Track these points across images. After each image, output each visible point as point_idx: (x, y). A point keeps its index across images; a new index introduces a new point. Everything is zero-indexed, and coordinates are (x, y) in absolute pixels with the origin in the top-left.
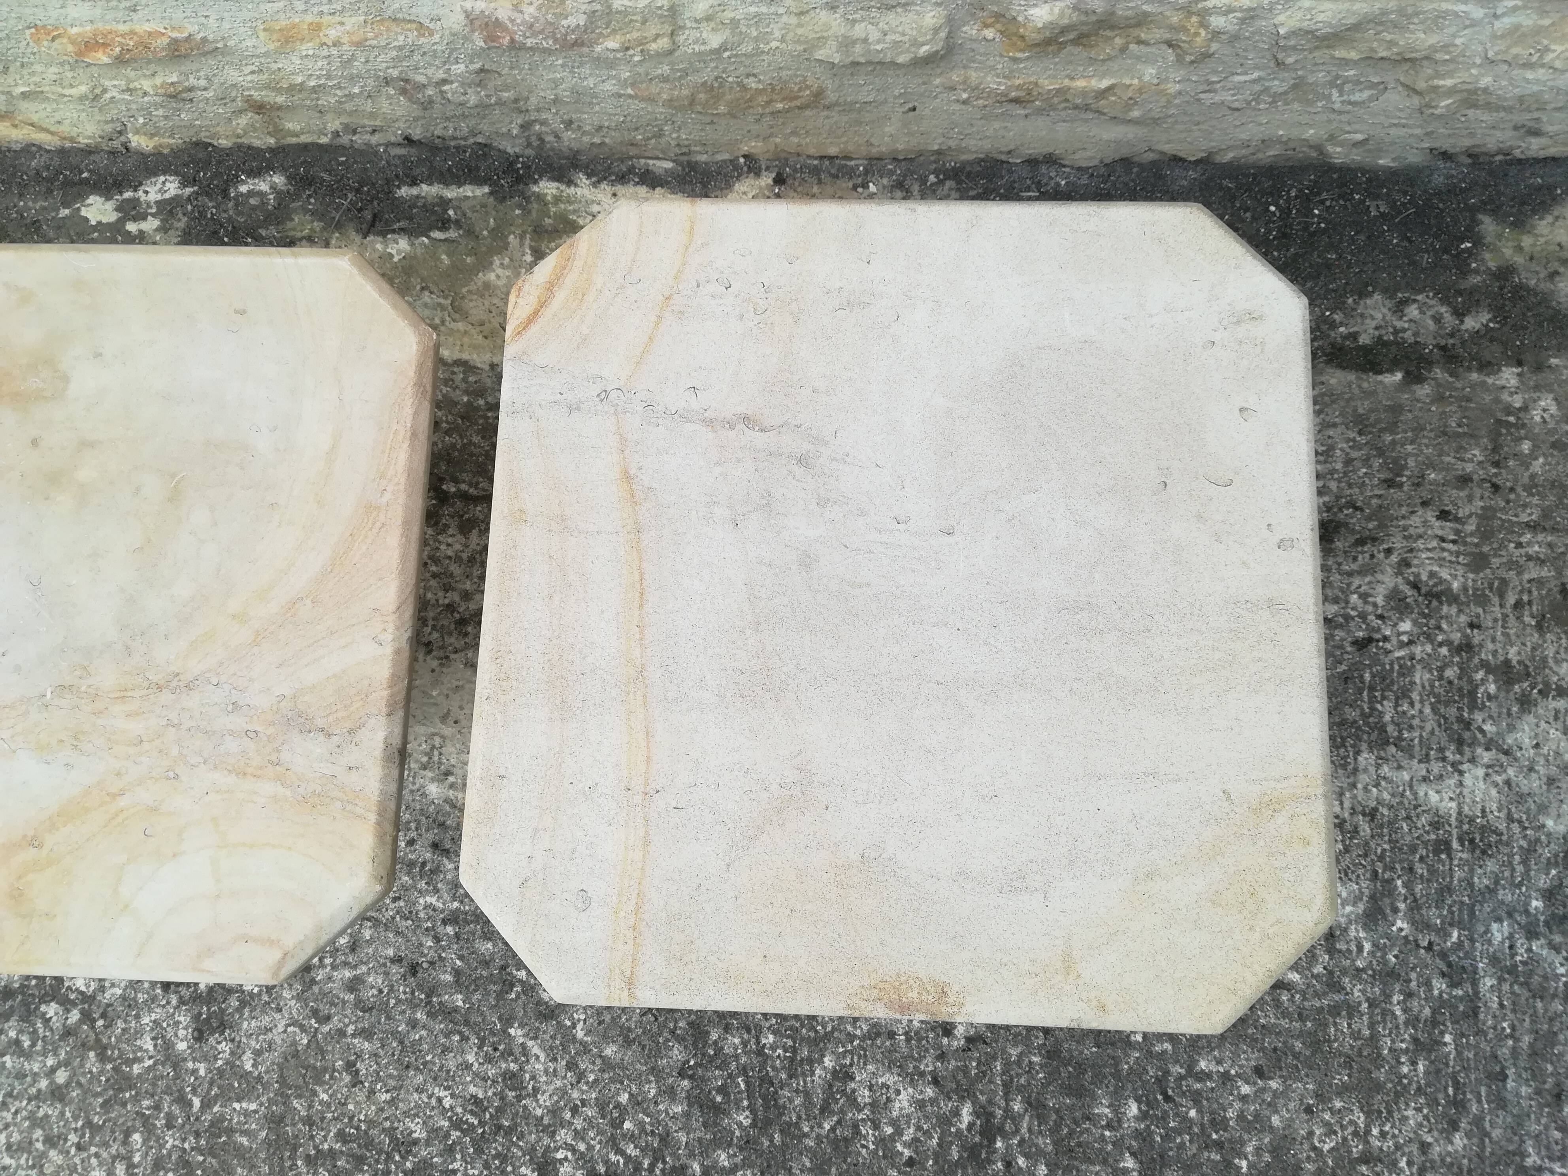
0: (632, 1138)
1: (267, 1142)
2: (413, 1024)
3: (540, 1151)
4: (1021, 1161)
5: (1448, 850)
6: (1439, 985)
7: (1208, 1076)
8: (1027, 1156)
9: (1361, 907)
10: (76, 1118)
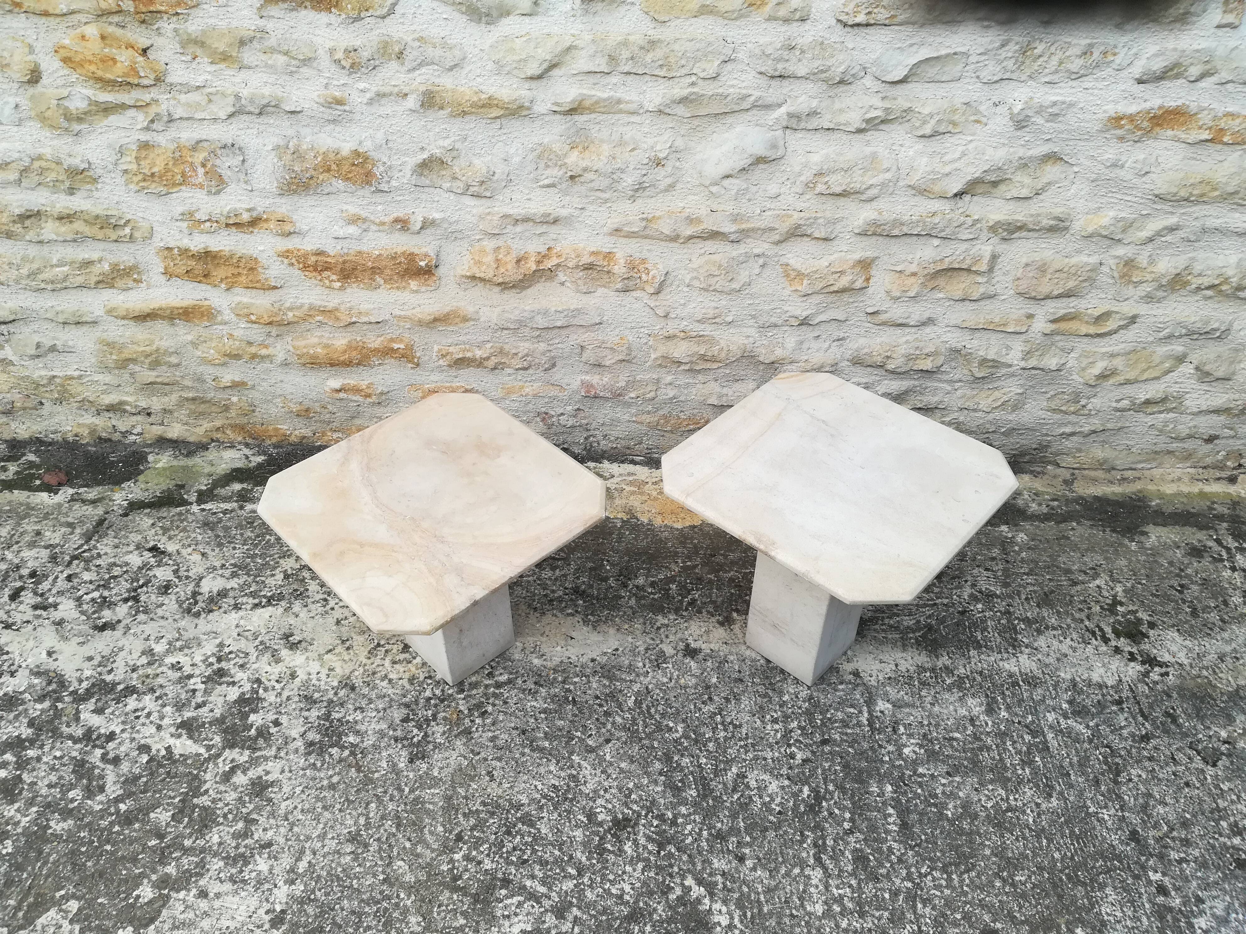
0: (636, 802)
1: (443, 808)
2: (523, 754)
3: (588, 809)
4: (837, 811)
5: (1019, 686)
6: (1027, 738)
7: (924, 775)
8: (839, 809)
9: (983, 708)
10: (340, 798)
